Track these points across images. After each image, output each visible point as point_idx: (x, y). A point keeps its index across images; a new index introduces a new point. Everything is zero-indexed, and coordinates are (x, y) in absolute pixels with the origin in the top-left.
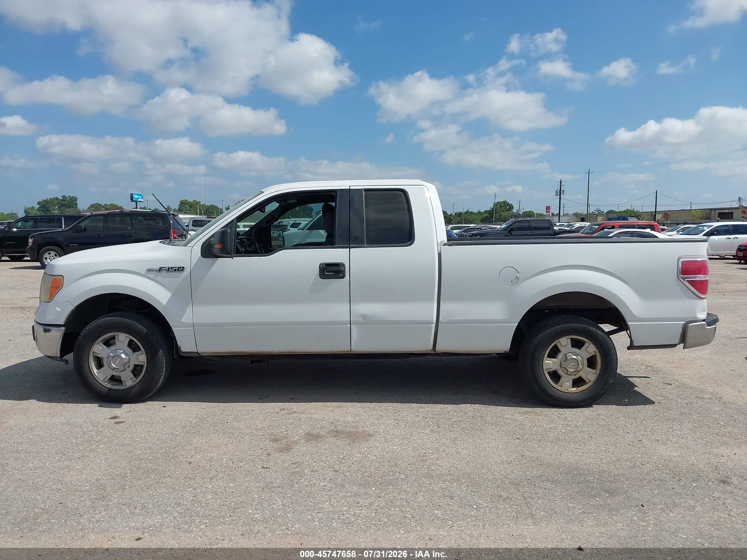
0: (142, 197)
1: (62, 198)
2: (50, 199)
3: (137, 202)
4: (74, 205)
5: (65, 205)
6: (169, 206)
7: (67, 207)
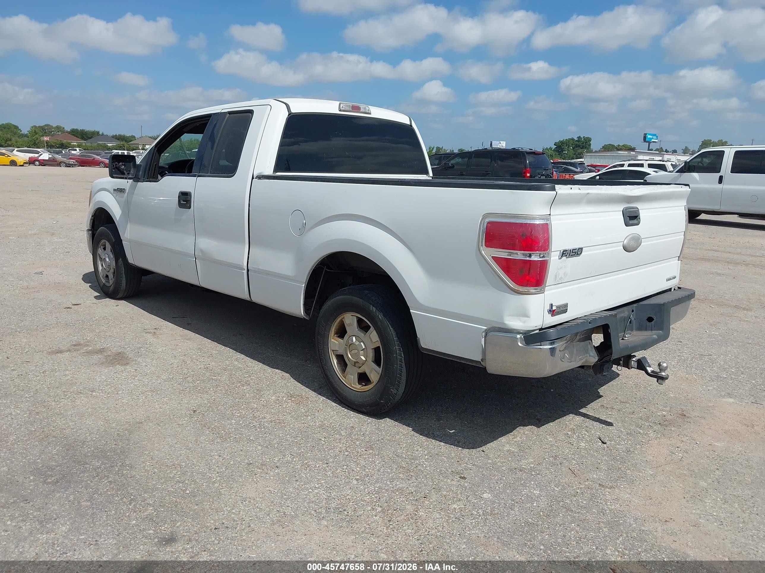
0: (657, 137)
1: (577, 139)
2: (566, 139)
3: (649, 143)
4: (588, 146)
5: (579, 146)
6: (688, 146)
7: (581, 148)
